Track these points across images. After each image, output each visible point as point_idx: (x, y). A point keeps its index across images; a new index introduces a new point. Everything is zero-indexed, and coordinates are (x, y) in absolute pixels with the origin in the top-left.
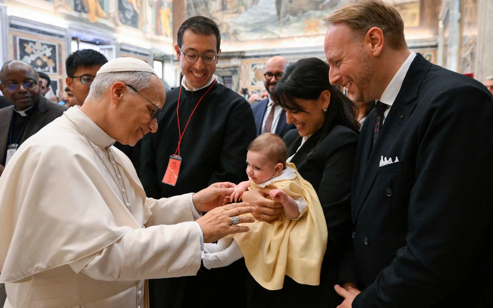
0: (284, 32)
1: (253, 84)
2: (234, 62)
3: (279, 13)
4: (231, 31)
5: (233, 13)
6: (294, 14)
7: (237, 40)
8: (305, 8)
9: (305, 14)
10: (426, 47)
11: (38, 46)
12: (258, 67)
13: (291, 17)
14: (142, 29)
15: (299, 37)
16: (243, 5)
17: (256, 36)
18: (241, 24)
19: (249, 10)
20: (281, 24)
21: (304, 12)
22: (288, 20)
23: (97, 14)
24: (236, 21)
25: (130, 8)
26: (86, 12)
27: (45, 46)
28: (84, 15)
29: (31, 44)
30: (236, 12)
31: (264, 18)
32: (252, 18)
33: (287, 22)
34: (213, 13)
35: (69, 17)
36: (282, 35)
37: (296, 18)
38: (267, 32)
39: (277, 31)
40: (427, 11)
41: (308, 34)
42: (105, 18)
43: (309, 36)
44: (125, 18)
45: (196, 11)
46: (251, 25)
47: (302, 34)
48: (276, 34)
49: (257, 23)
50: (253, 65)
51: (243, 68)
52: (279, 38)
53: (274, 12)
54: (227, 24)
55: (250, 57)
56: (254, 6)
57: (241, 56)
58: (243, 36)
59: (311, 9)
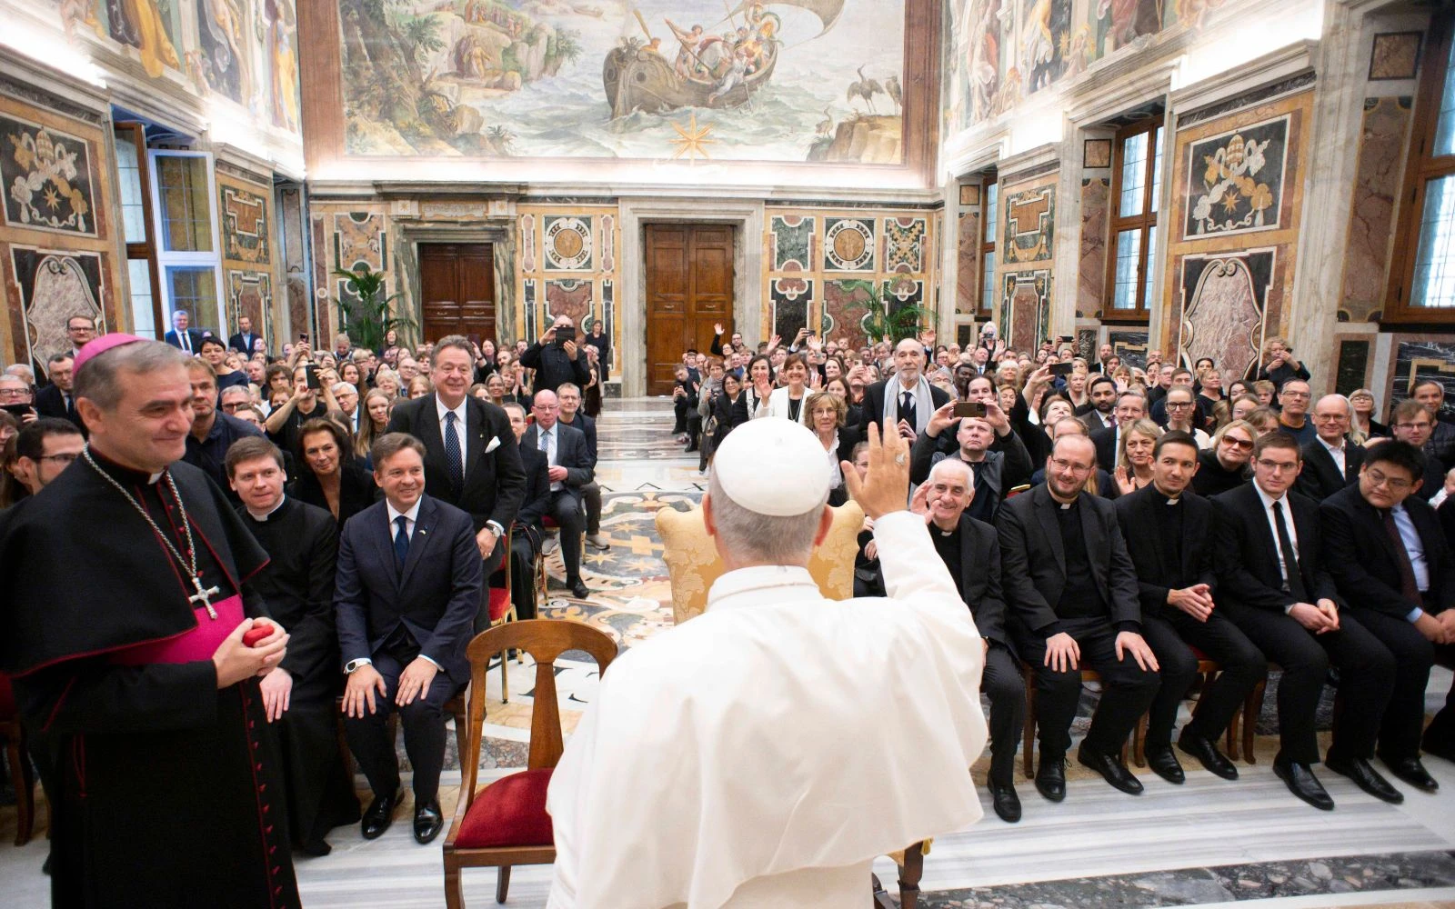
0: (627, 146)
1: (549, 266)
2: (497, 210)
3: (612, 101)
4: (484, 130)
5: (487, 87)
6: (651, 109)
7: (503, 155)
8: (675, 97)
9: (676, 111)
10: (915, 206)
11: (43, 145)
12: (563, 224)
13: (643, 114)
14: (248, 106)
15: (662, 161)
16: (518, 70)
17: (556, 149)
18: (513, 117)
19: (534, 85)
20: (619, 129)
21: (673, 107)
22: (636, 119)
23: (161, 54)
24: (498, 108)
25: (223, 42)
26: (137, 45)
27: (60, 147)
28: (134, 54)
29: (26, 136)
30: (497, 86)
31: (573, 108)
32: (543, 104)
33: (632, 125)
34: (429, 79)
35: (103, 58)
36: (621, 154)
37: (654, 117)
38: (584, 142)
39: (609, 143)
40: (915, 137)
41: (685, 156)
42: (176, 66)
43: (687, 161)
44: (215, 70)
45: (376, 67)
46: (543, 122)
47: (668, 155)
48: (608, 149)
49: (557, 118)
50: (549, 220)
51: (522, 224)
52: (615, 160)
53: (601, 97)
54: (473, 111)
55: (543, 199)
56: (546, 76)
57: (519, 195)
58: (518, 146)
59: (689, 102)
